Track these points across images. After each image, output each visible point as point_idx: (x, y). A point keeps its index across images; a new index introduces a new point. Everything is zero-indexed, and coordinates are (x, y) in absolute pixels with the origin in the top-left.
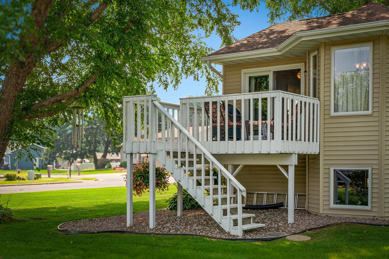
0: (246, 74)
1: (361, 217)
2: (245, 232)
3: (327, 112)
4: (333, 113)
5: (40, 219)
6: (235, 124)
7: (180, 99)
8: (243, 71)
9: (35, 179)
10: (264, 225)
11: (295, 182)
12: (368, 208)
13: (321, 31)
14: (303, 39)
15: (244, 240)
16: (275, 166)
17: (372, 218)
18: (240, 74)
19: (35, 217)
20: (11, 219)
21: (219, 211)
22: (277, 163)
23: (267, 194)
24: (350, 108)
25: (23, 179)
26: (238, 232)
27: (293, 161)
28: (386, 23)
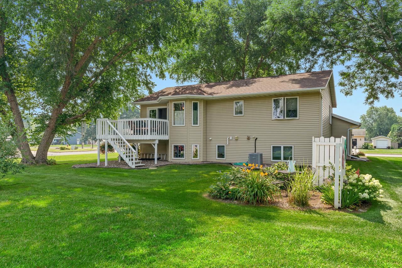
0: (149, 109)
1: (182, 162)
2: (136, 167)
3: (171, 125)
4: (173, 125)
5: (67, 164)
6: (138, 129)
8: (147, 108)
9: (75, 149)
10: (145, 164)
11: (157, 150)
12: (184, 159)
15: (135, 169)
17: (185, 162)
18: (146, 109)
19: (64, 163)
20: (55, 164)
21: (128, 160)
22: (151, 143)
24: (179, 124)
25: (69, 149)
26: (133, 167)
27: (157, 142)
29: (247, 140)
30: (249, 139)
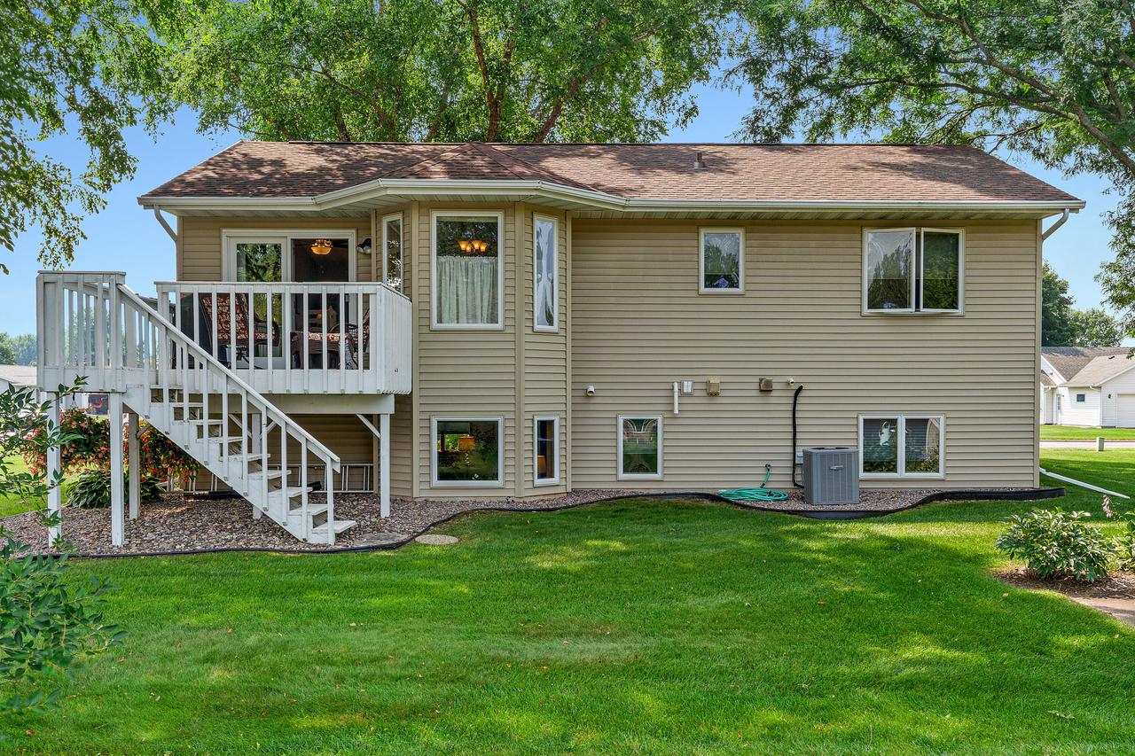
0: (230, 239)
1: (487, 501)
3: (425, 322)
4: (435, 325)
7: (155, 283)
8: (226, 232)
10: (354, 523)
12: (498, 483)
13: (419, 184)
14: (389, 192)
15: (339, 549)
16: (355, 416)
17: (504, 499)
18: (219, 236)
21: (284, 502)
22: (358, 410)
23: (349, 467)
24: (463, 316)
27: (388, 407)
28: (538, 185)
29: (757, 393)
30: (766, 389)
